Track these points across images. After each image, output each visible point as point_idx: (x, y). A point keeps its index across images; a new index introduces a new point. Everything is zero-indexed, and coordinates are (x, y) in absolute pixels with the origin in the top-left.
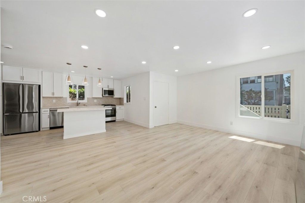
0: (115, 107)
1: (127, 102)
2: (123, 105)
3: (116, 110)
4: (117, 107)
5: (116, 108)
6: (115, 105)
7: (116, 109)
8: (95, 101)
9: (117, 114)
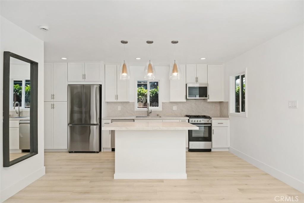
0: (209, 122)
1: (237, 110)
2: (228, 117)
3: (213, 128)
4: (215, 123)
5: (211, 124)
6: (209, 118)
7: (213, 125)
8: (175, 108)
9: (213, 136)
